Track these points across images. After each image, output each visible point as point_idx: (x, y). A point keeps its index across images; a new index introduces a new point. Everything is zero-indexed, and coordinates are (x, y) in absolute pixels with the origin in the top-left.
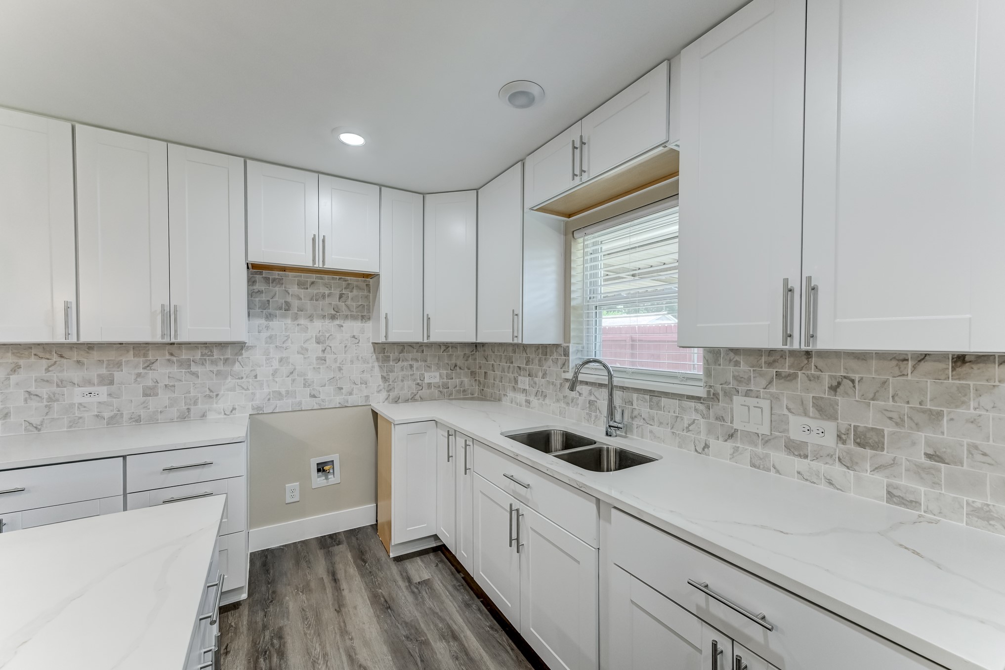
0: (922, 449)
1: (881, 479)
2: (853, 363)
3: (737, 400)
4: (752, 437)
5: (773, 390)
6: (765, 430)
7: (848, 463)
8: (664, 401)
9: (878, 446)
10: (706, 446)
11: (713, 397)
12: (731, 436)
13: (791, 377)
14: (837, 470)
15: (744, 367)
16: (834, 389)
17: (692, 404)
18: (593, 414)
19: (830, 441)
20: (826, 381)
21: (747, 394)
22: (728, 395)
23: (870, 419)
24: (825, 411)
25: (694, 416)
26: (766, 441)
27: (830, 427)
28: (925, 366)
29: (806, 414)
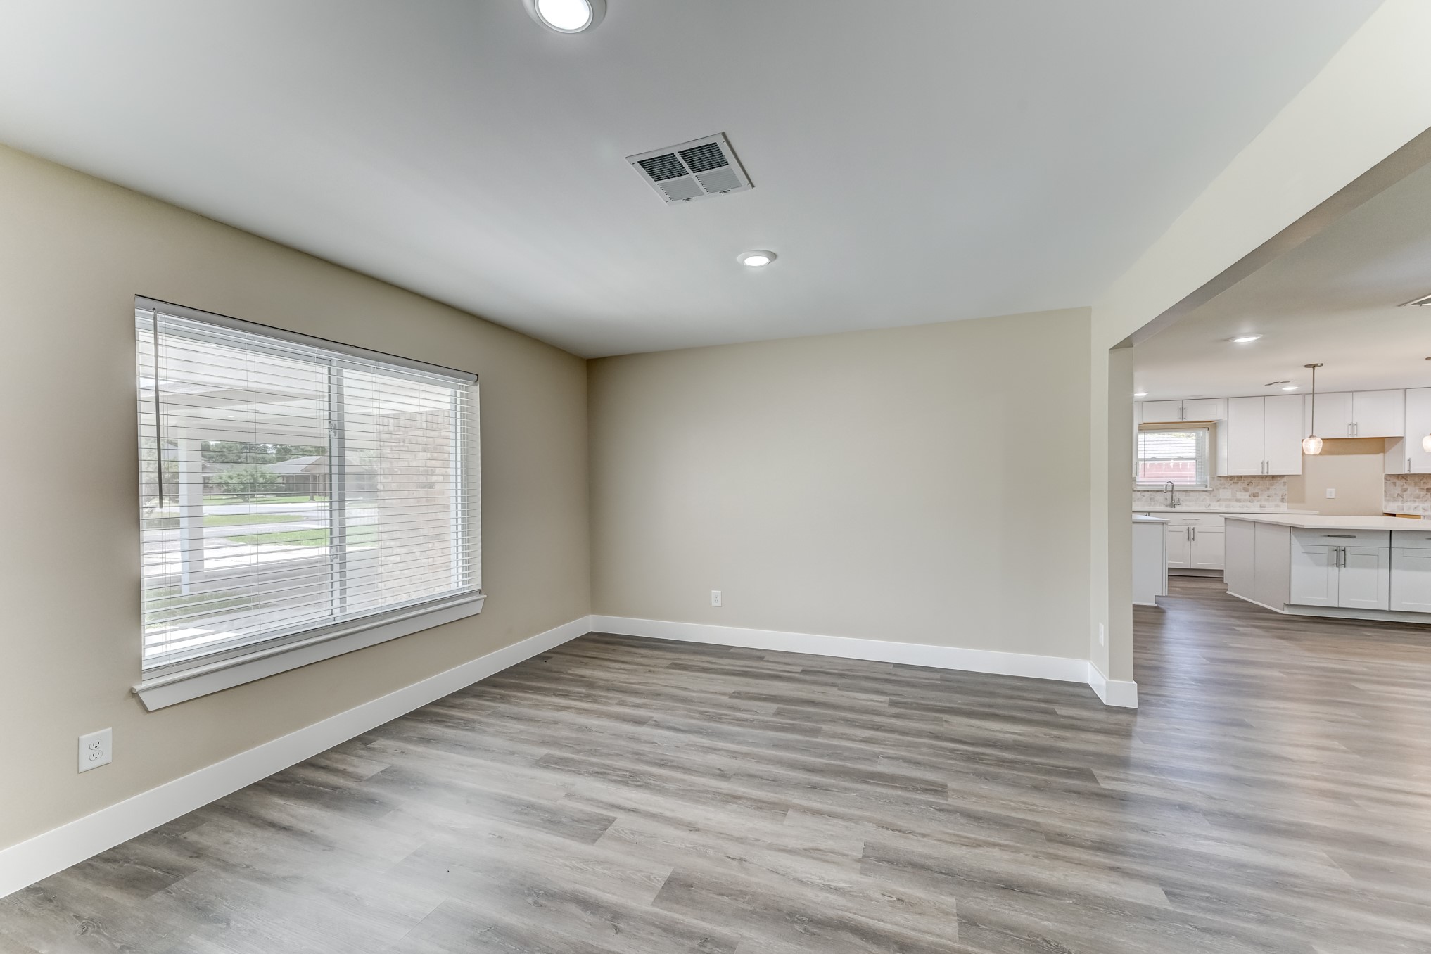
0: (1266, 495)
1: (1259, 503)
2: (1252, 479)
3: (1221, 490)
4: (1226, 500)
5: (1232, 486)
6: (1230, 497)
7: (1251, 502)
8: (1191, 494)
9: (1257, 497)
10: (1210, 505)
11: (1213, 490)
12: (1219, 501)
13: (1237, 483)
14: (1249, 504)
15: (1222, 481)
16: (1248, 485)
17: (1204, 493)
18: (1153, 503)
19: (1247, 497)
20: (1246, 483)
21: (1224, 488)
22: (1217, 489)
23: (1256, 491)
24: (1246, 490)
25: (1205, 497)
26: (1230, 500)
27: (1248, 494)
28: (1267, 479)
29: (1241, 492)
